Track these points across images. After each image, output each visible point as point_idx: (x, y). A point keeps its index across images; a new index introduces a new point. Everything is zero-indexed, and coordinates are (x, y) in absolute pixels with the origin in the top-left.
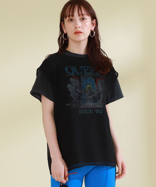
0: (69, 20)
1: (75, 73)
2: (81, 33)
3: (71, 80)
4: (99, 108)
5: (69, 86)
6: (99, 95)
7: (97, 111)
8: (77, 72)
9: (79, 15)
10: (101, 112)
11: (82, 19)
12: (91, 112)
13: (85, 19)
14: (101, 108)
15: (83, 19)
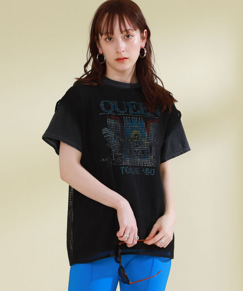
0: (106, 39)
1: (115, 112)
2: (126, 58)
3: (109, 121)
4: (149, 168)
5: (105, 130)
6: (151, 148)
7: (147, 172)
8: (117, 109)
9: (122, 32)
10: (152, 173)
11: (126, 37)
12: (137, 173)
13: (131, 37)
14: (152, 167)
15: (128, 36)
